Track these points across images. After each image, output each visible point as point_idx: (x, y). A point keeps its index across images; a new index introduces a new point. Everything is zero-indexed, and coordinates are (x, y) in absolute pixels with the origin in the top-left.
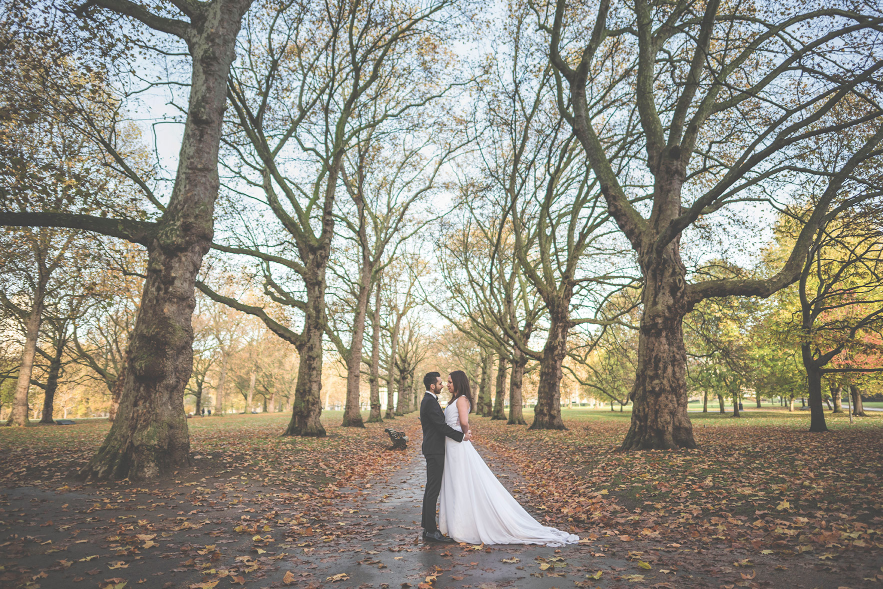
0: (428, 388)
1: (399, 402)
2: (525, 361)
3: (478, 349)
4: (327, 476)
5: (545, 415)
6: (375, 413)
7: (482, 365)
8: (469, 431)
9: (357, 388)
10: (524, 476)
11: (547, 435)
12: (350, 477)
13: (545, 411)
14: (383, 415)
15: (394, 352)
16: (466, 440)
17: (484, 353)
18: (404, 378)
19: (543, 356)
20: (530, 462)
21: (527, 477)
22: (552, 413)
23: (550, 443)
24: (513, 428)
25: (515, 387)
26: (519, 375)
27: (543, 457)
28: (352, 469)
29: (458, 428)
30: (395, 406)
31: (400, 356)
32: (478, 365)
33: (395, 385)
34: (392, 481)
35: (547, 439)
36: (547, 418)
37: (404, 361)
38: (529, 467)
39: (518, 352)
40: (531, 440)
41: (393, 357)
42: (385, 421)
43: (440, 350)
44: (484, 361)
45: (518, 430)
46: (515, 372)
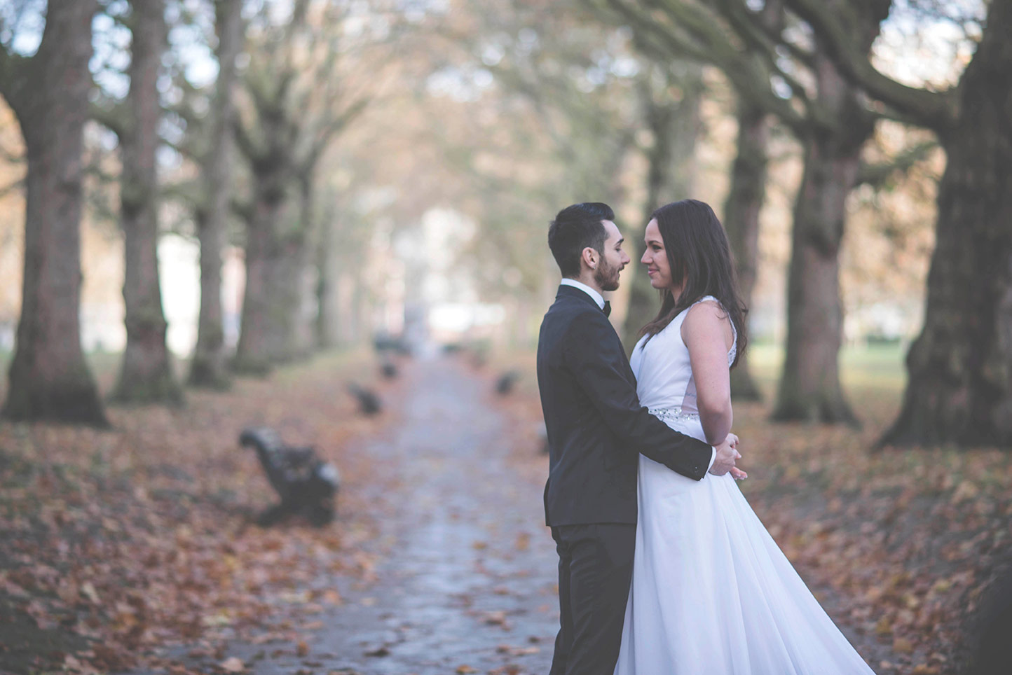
0: (570, 266)
1: (250, 308)
2: (864, 130)
3: (627, 66)
4: (44, 624)
5: (953, 383)
6: (143, 359)
7: (646, 139)
8: (731, 438)
9: (72, 245)
10: (886, 638)
11: (964, 473)
12: (137, 631)
13: (956, 365)
14: (180, 371)
15: (227, 75)
16: (719, 471)
17: (658, 82)
18: (272, 198)
19: (955, 110)
20: (903, 584)
21: (901, 642)
22: (989, 372)
23: (983, 507)
24: (797, 439)
25: (810, 254)
26: (829, 196)
27: (960, 565)
28: (136, 602)
29: (691, 426)
30: (232, 331)
31: (256, 92)
32: (627, 140)
33: (232, 228)
34: (324, 648)
35: (966, 489)
36: (960, 399)
37: (272, 114)
38: (900, 603)
39: (835, 85)
40: (895, 492)
41: (220, 96)
42: (194, 397)
43: (439, 65)
44: (659, 119)
45: (826, 451)
46: (813, 180)
